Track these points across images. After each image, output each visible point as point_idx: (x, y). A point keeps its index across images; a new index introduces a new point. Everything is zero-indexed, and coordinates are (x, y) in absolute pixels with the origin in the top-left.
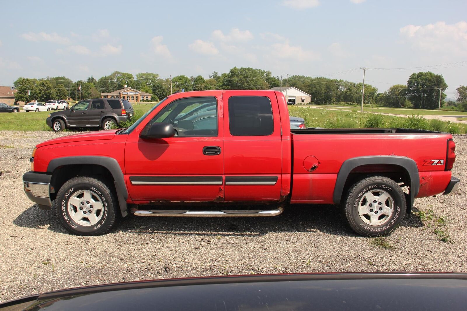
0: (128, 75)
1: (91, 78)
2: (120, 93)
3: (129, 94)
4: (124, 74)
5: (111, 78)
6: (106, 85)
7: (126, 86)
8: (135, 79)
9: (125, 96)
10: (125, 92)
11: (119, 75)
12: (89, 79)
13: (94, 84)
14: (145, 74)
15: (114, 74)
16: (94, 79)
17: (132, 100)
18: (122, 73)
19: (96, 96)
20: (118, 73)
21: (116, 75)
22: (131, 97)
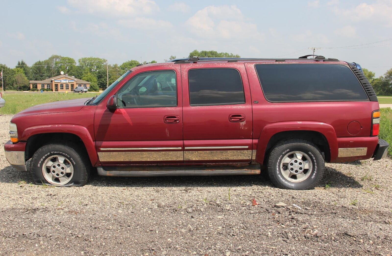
0: (69, 59)
1: (21, 62)
2: (52, 81)
3: (63, 81)
4: (64, 59)
5: (47, 63)
6: (39, 71)
7: (62, 73)
8: (77, 64)
9: (58, 84)
10: (58, 80)
11: (57, 60)
12: (19, 64)
13: (24, 70)
14: (89, 59)
15: (52, 58)
16: (24, 63)
17: (66, 89)
18: (61, 57)
19: (23, 84)
20: (57, 57)
21: (55, 59)
22: (64, 85)
